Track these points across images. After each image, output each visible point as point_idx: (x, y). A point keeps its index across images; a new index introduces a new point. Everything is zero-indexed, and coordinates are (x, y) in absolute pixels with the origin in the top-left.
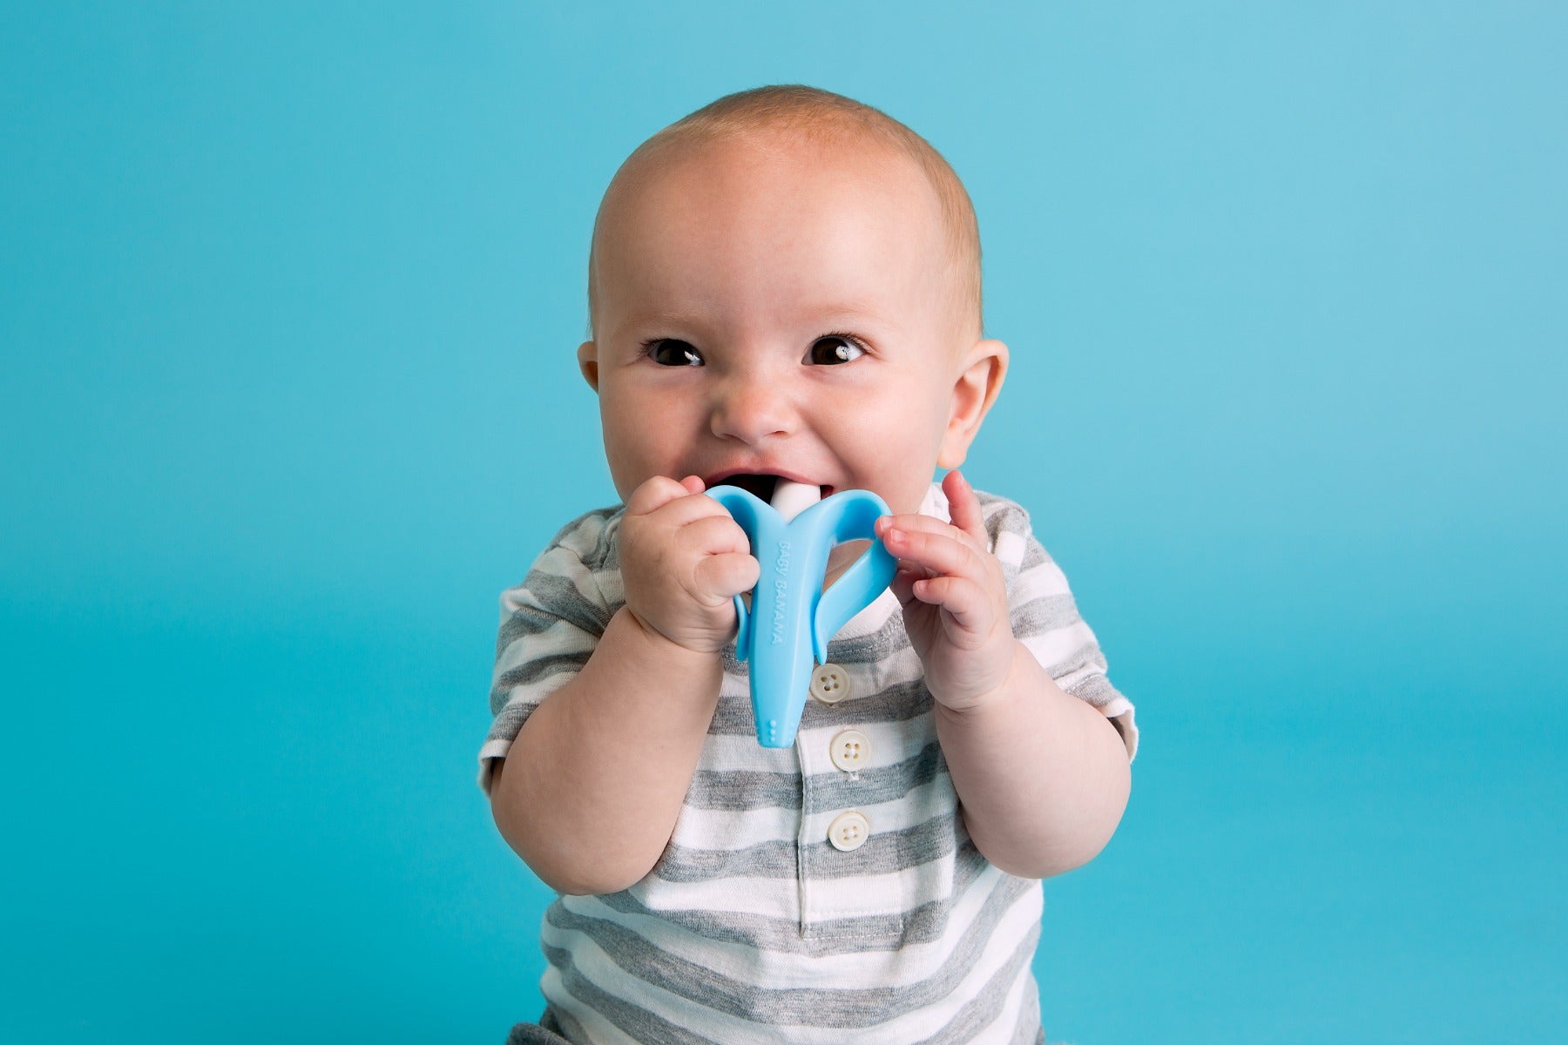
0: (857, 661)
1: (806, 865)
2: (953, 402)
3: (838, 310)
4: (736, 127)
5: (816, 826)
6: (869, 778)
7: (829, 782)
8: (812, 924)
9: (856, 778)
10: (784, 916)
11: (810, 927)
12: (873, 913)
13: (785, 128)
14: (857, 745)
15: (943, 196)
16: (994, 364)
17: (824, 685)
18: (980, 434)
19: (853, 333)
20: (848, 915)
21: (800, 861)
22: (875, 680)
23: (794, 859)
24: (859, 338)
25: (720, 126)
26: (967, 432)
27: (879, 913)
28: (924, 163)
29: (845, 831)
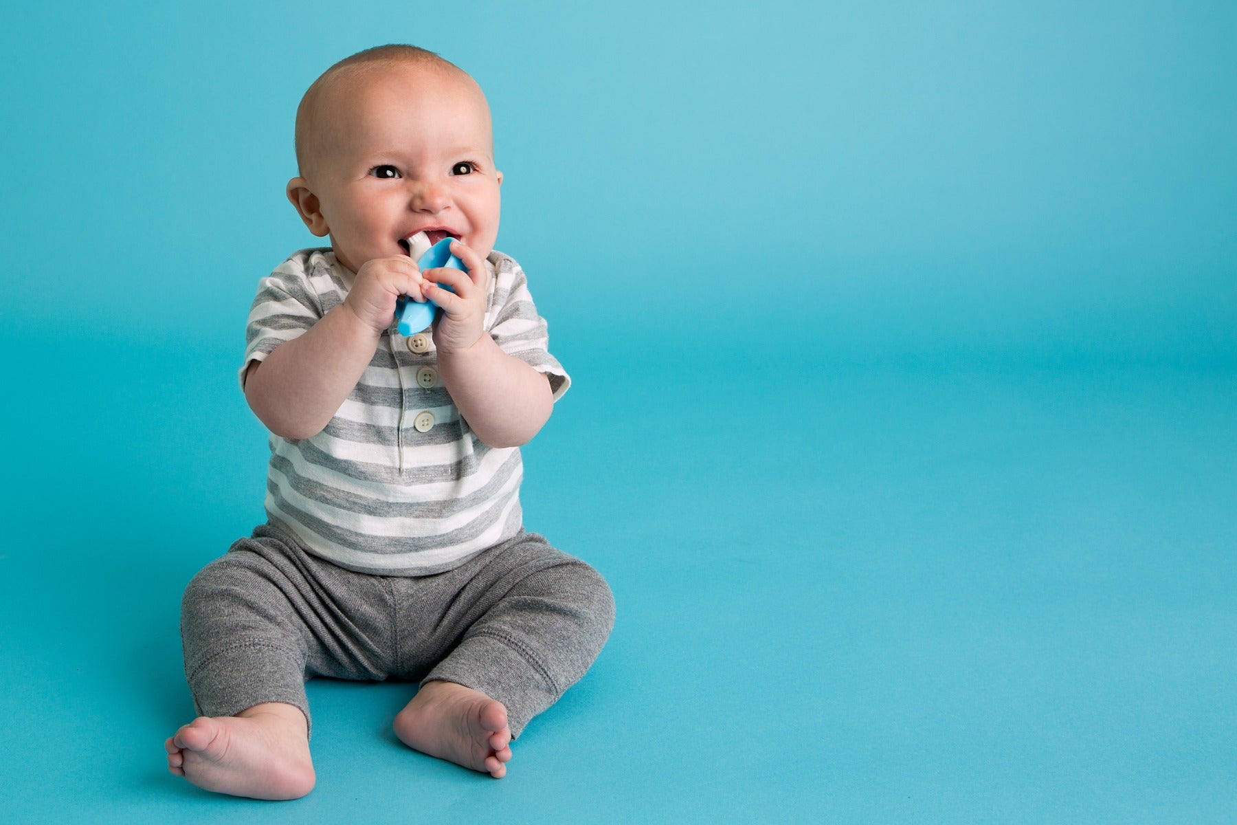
1: (404, 439)
5: (409, 418)
6: (435, 390)
7: (416, 391)
8: (406, 469)
9: (428, 390)
10: (392, 465)
12: (436, 464)
14: (430, 375)
17: (415, 344)
19: (471, 160)
20: (423, 465)
21: (400, 437)
23: (397, 436)
24: (473, 162)
27: (439, 464)
29: (423, 421)
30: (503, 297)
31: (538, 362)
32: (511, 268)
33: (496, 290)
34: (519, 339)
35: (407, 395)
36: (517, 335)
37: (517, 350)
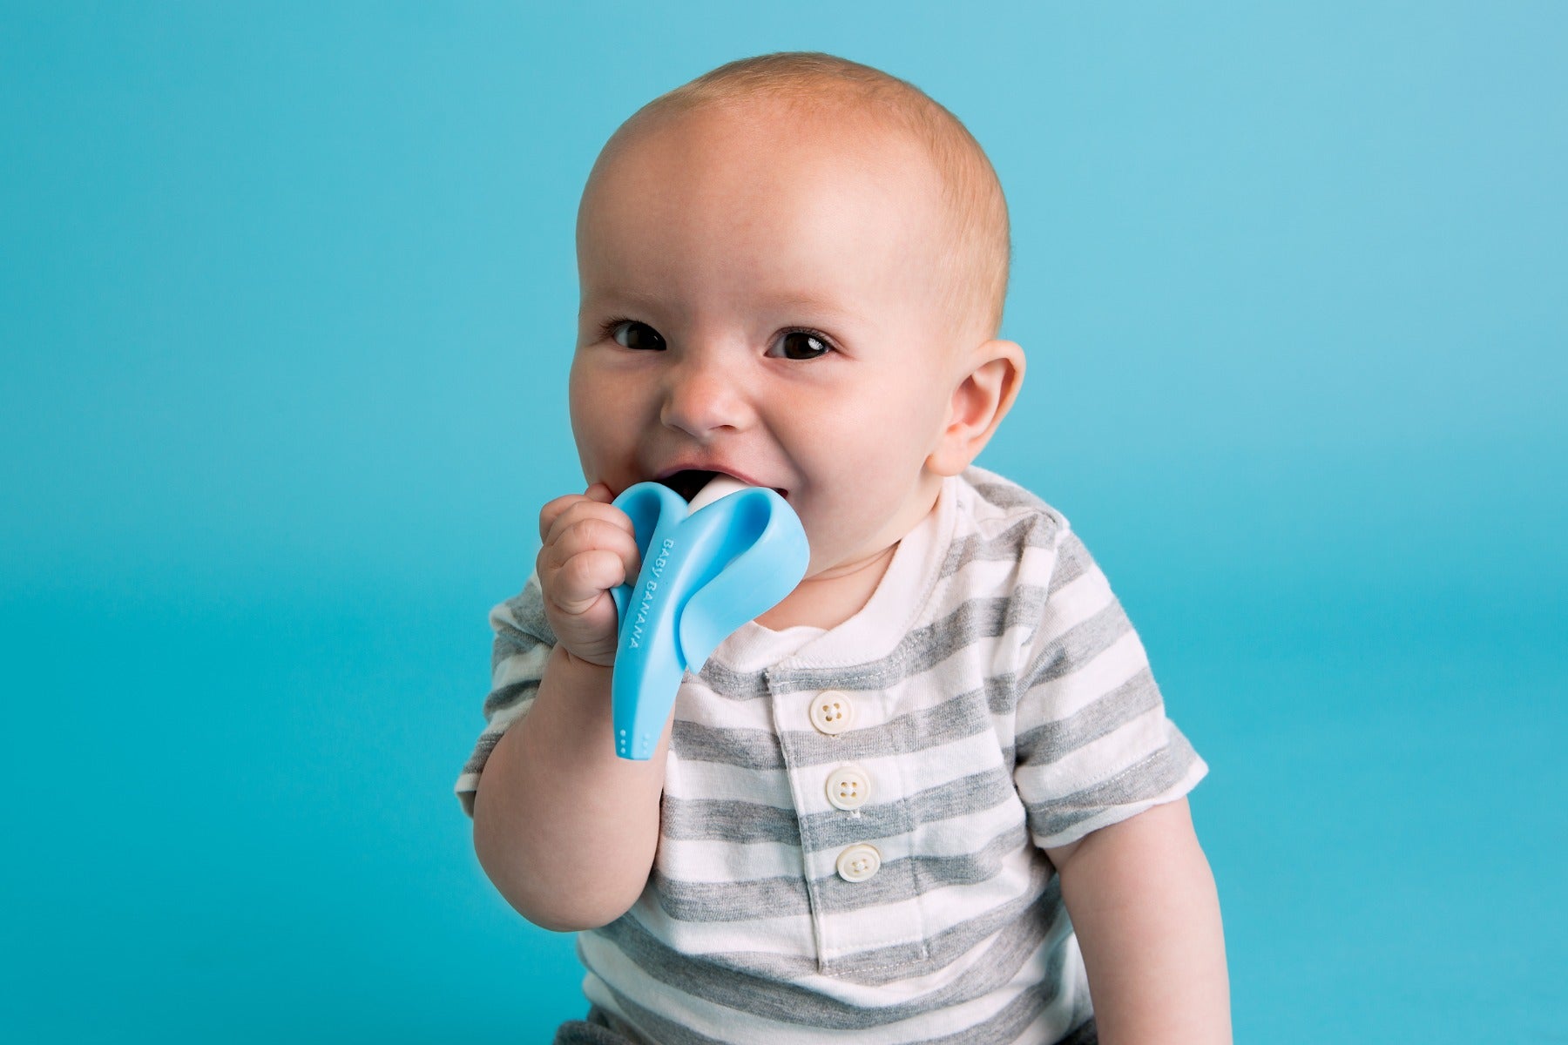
0: (863, 688)
1: (818, 900)
2: (959, 403)
3: (800, 301)
5: (820, 863)
6: (871, 815)
7: (826, 821)
8: (830, 961)
9: (858, 815)
10: (800, 953)
11: (827, 964)
12: (893, 943)
14: (854, 784)
16: (1007, 366)
17: (825, 714)
19: (818, 326)
20: (867, 948)
21: (811, 896)
22: (884, 708)
23: (805, 894)
24: (825, 333)
26: (974, 439)
27: (900, 942)
29: (855, 862)
30: (1032, 608)
32: (1052, 535)
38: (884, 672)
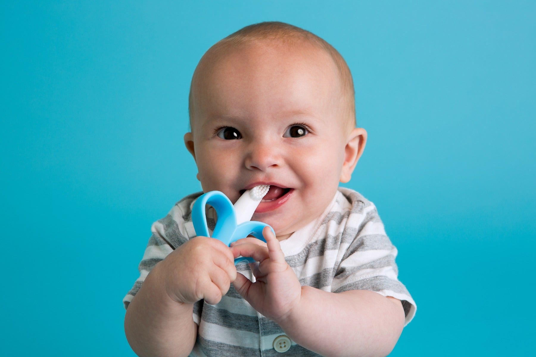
2: (344, 155)
3: (298, 113)
4: (253, 39)
13: (274, 39)
15: (339, 68)
16: (361, 138)
18: (356, 168)
19: (304, 123)
24: (307, 126)
25: (245, 39)
26: (350, 168)
28: (331, 54)
29: (280, 344)
30: (351, 236)
31: (380, 287)
32: (361, 209)
33: (345, 230)
34: (364, 268)
35: (262, 323)
36: (362, 265)
37: (362, 278)
38: (296, 260)
